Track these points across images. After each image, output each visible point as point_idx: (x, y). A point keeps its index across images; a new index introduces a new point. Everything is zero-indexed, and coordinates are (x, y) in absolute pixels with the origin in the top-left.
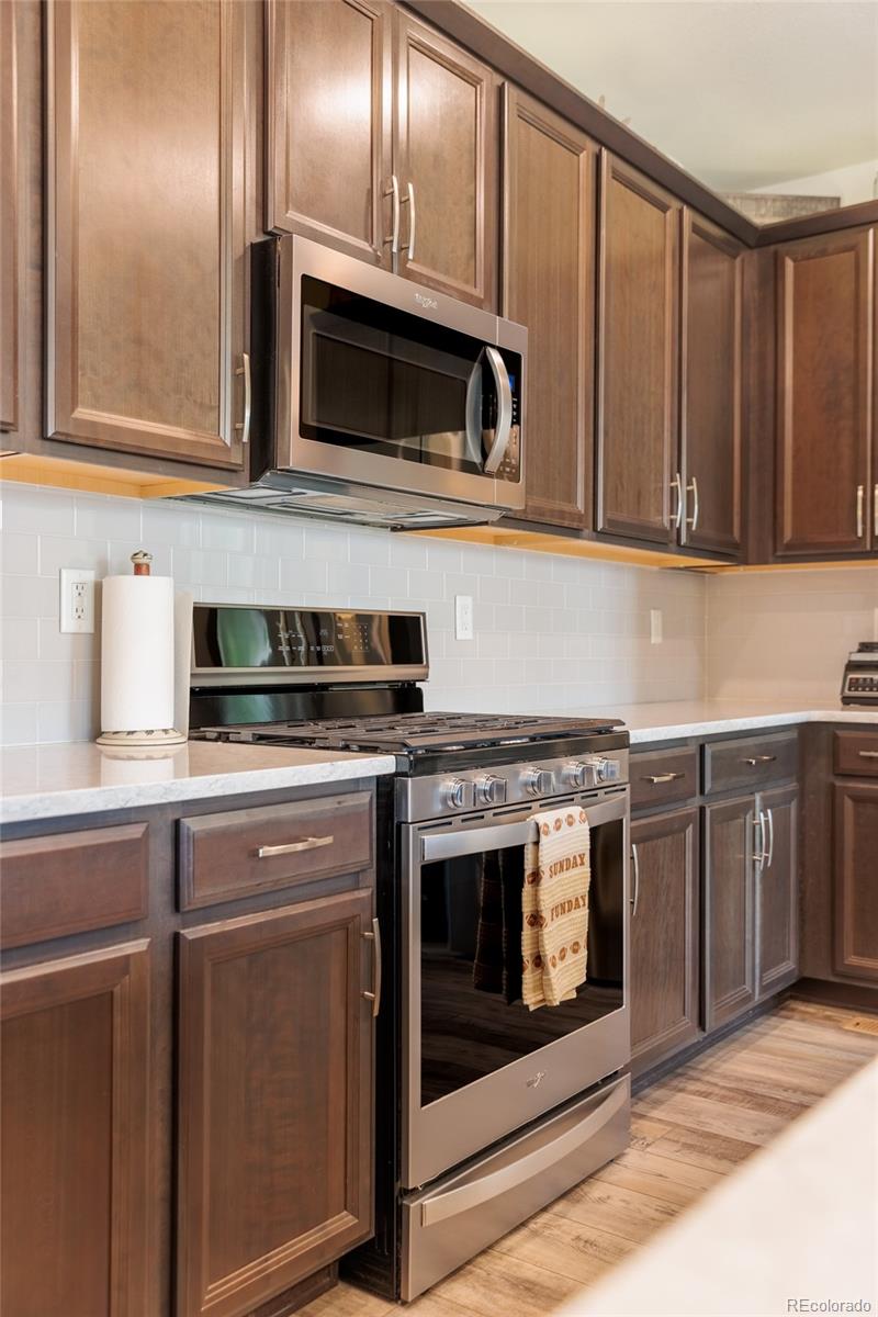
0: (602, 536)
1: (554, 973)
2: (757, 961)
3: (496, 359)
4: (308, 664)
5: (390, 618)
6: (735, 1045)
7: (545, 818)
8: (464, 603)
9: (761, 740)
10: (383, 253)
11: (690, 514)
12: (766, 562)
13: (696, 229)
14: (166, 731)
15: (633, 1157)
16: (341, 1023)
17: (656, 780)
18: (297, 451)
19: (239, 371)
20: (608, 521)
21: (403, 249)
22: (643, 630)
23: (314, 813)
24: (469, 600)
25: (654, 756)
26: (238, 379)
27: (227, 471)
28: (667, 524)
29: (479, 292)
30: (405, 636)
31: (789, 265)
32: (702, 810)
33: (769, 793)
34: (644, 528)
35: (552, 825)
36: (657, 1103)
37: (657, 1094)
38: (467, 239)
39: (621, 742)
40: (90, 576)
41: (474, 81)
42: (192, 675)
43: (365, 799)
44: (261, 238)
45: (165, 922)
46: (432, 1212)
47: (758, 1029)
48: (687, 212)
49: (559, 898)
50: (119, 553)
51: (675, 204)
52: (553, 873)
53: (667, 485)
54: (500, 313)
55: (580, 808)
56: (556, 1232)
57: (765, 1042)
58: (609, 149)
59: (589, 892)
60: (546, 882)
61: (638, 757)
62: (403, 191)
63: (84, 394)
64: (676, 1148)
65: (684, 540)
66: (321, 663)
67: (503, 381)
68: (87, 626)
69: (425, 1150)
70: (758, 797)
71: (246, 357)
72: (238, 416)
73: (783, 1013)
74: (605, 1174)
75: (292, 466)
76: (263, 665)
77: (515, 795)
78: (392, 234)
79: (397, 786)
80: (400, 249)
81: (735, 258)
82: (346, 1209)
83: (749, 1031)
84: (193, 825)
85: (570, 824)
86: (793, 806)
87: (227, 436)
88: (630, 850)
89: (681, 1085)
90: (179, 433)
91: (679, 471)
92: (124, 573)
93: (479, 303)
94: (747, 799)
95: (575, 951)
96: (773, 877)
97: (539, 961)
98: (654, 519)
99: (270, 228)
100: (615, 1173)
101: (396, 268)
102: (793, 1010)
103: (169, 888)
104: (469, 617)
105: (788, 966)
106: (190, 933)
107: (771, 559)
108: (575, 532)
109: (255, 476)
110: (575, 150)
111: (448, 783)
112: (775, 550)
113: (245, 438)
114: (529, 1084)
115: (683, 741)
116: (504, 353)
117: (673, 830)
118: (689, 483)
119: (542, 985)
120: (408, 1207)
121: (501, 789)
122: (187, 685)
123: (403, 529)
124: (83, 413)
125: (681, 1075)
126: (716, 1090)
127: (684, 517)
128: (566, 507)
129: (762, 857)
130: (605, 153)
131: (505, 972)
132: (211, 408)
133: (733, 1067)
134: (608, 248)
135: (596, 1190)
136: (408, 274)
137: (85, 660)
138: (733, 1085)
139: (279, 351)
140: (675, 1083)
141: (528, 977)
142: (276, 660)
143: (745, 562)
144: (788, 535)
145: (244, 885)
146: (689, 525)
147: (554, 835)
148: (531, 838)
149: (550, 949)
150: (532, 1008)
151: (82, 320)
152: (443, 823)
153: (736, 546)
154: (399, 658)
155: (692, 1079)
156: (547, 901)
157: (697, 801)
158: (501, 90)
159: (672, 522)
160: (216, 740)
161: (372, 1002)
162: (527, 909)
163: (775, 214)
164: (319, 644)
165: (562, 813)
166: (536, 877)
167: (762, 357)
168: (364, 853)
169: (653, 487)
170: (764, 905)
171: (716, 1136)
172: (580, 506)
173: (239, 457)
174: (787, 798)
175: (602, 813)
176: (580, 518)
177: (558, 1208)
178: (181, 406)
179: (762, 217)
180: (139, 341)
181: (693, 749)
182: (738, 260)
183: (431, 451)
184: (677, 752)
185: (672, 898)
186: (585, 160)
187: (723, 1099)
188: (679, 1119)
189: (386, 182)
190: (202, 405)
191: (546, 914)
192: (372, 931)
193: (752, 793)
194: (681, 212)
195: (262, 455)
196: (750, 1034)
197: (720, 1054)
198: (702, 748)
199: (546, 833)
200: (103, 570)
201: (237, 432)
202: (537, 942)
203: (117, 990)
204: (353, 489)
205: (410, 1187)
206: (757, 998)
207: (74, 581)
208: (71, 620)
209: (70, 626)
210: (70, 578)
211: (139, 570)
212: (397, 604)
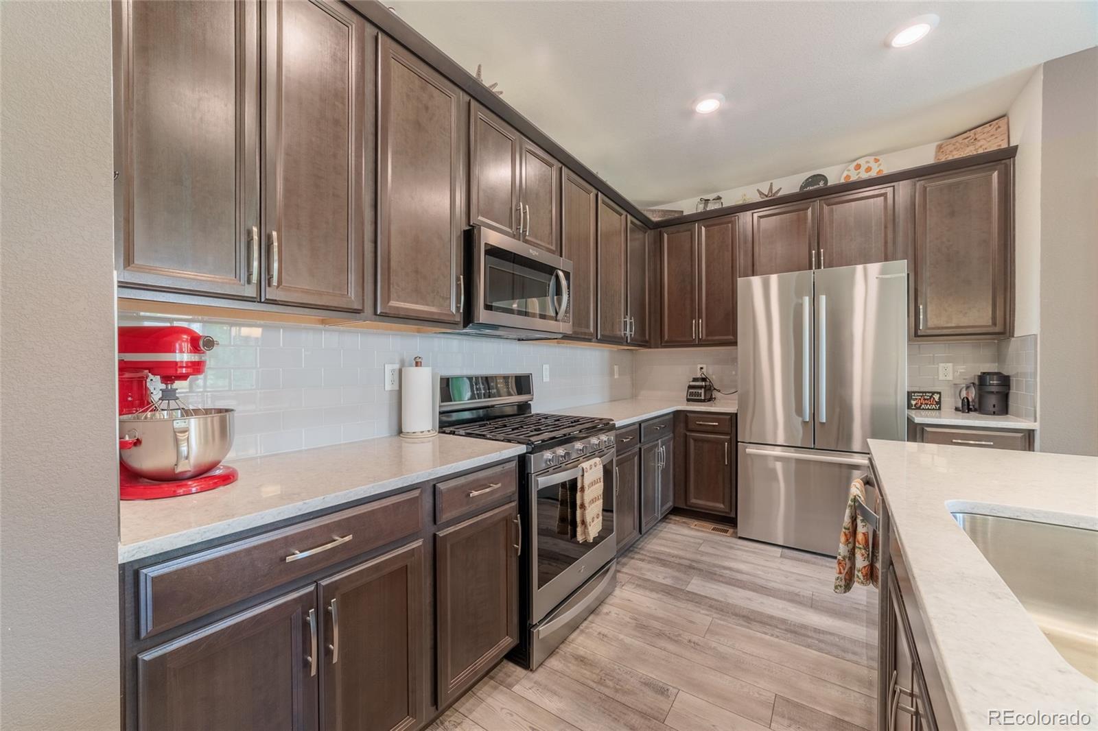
0: (600, 341)
1: (590, 528)
2: (660, 504)
3: (561, 274)
4: (485, 398)
5: (516, 377)
6: (651, 536)
7: (585, 465)
8: (546, 367)
9: (660, 419)
10: (517, 233)
11: (631, 331)
12: (658, 348)
13: (632, 222)
14: (429, 431)
15: (617, 592)
16: (505, 558)
17: (625, 441)
18: (482, 315)
19: (459, 283)
20: (601, 335)
21: (524, 231)
22: (612, 373)
23: (493, 473)
24: (548, 366)
25: (623, 430)
26: (458, 286)
27: (453, 324)
28: (623, 335)
29: (553, 248)
30: (522, 384)
31: (666, 235)
32: (640, 449)
33: (664, 439)
34: (615, 337)
35: (588, 467)
36: (624, 565)
37: (624, 560)
38: (549, 227)
39: (613, 428)
40: (397, 366)
41: (551, 165)
42: (440, 406)
43: (514, 464)
44: (467, 228)
45: (431, 529)
46: (542, 632)
47: (659, 529)
48: (629, 216)
49: (592, 497)
50: (409, 358)
51: (624, 213)
52: (589, 487)
53: (623, 320)
54: (561, 256)
55: (599, 459)
56: (590, 630)
57: (662, 534)
58: (601, 192)
59: (603, 493)
60: (587, 492)
61: (618, 432)
62: (524, 208)
63: (393, 295)
64: (633, 587)
65: (629, 341)
66: (489, 397)
67: (564, 282)
68: (397, 388)
69: (539, 607)
70: (660, 441)
71: (462, 277)
72: (458, 301)
73: (667, 521)
74: (607, 601)
75: (481, 322)
76: (468, 400)
77: (574, 456)
78: (520, 225)
79: (527, 458)
80: (523, 231)
81: (645, 233)
82: (507, 635)
83: (655, 529)
84: (441, 486)
85: (595, 466)
86: (672, 443)
87: (452, 310)
88: (616, 469)
89: (632, 556)
91: (627, 315)
92: (411, 366)
93: (552, 252)
94: (656, 442)
95: (598, 518)
96: (665, 472)
97: (583, 522)
98: (618, 333)
99: (471, 224)
100: (611, 600)
101: (521, 239)
102: (671, 519)
103: (432, 514)
104: (548, 373)
105: (670, 504)
106: (441, 534)
107: (660, 346)
108: (590, 340)
109: (465, 326)
110: (589, 193)
111: (548, 455)
112: (661, 343)
113: (461, 311)
114: (580, 571)
116: (564, 272)
117: (630, 459)
118: (631, 319)
119: (585, 532)
120: (533, 632)
121: (568, 454)
122: (437, 410)
123: (523, 340)
124: (393, 303)
125: (632, 551)
126: (646, 558)
127: (629, 333)
128: (586, 331)
129: (661, 464)
130: (599, 193)
131: (569, 527)
132: (447, 298)
133: (652, 547)
134: (601, 227)
135: (605, 609)
136: (526, 241)
137: (395, 401)
138: (652, 555)
139: (475, 274)
140: (630, 555)
141: (579, 530)
142: (473, 397)
143: (650, 348)
144: (666, 337)
145: (464, 509)
146: (631, 335)
147: (590, 472)
148: (580, 473)
149: (588, 519)
150: (581, 542)
151: (393, 264)
152: (545, 472)
153: (647, 342)
154: (520, 392)
155: (636, 553)
156: (587, 499)
157: (639, 446)
158: (561, 169)
159: (625, 334)
160: (450, 434)
161: (517, 549)
162: (578, 502)
163: (659, 217)
164: (489, 389)
165: (592, 462)
166: (583, 489)
167: (655, 270)
168: (513, 488)
169: (618, 320)
170: (662, 482)
171: (649, 580)
172: (592, 330)
173: (459, 318)
174: (669, 440)
175: (606, 459)
176: (591, 334)
177: (590, 618)
178: (434, 298)
179: (655, 218)
180: (417, 272)
181: (637, 426)
182: (647, 234)
183: (530, 311)
184: (631, 428)
185: (630, 485)
186: (592, 196)
187: (649, 562)
188: (633, 572)
189: (518, 205)
190: (443, 298)
191: (587, 505)
192: (517, 519)
193: (657, 440)
194: (627, 216)
195: (468, 317)
196: (656, 531)
197: (646, 540)
198: (640, 425)
199: (587, 472)
200: (403, 364)
201: (458, 308)
202: (583, 515)
203: (409, 564)
204: (501, 328)
205: (534, 624)
206: (659, 518)
207: (390, 369)
208: (389, 385)
209: (388, 387)
210: (388, 368)
211: (417, 364)
212: (520, 371)
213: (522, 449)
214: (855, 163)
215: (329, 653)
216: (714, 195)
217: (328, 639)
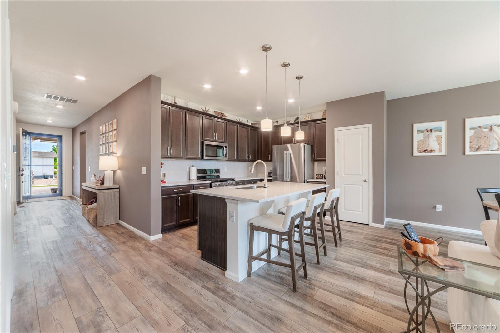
0: (238, 161)
3: (224, 147)
5: (215, 169)
9: (254, 180)
10: (214, 139)
13: (251, 129)
14: (195, 179)
18: (205, 157)
21: (216, 139)
23: (204, 185)
24: (226, 167)
26: (200, 152)
27: (200, 159)
29: (224, 141)
30: (217, 171)
31: (262, 131)
34: (244, 160)
38: (222, 136)
39: (235, 180)
40: (189, 167)
41: (223, 122)
50: (192, 165)
54: (226, 143)
63: (188, 155)
65: (248, 160)
67: (225, 149)
68: (189, 171)
71: (201, 150)
75: (204, 159)
81: (256, 131)
84: (195, 186)
87: (199, 156)
90: (195, 157)
91: (248, 154)
99: (203, 140)
101: (215, 141)
104: (226, 169)
108: (235, 161)
109: (202, 159)
115: (244, 180)
116: (225, 147)
118: (250, 155)
122: (197, 176)
124: (188, 156)
127: (249, 158)
128: (234, 159)
130: (239, 125)
134: (239, 133)
137: (189, 174)
139: (204, 150)
144: (262, 159)
151: (188, 150)
154: (217, 173)
158: (226, 122)
160: (199, 180)
169: (245, 156)
172: (236, 158)
180: (192, 150)
186: (236, 126)
189: (214, 133)
190: (197, 154)
194: (249, 128)
195: (202, 158)
198: (246, 181)
200: (190, 167)
201: (200, 156)
203: (189, 196)
207: (188, 167)
208: (188, 171)
209: (187, 171)
210: (187, 167)
211: (193, 167)
212: (217, 168)
213: (211, 182)
214: (306, 115)
215: (179, 204)
216: (276, 120)
217: (179, 203)
